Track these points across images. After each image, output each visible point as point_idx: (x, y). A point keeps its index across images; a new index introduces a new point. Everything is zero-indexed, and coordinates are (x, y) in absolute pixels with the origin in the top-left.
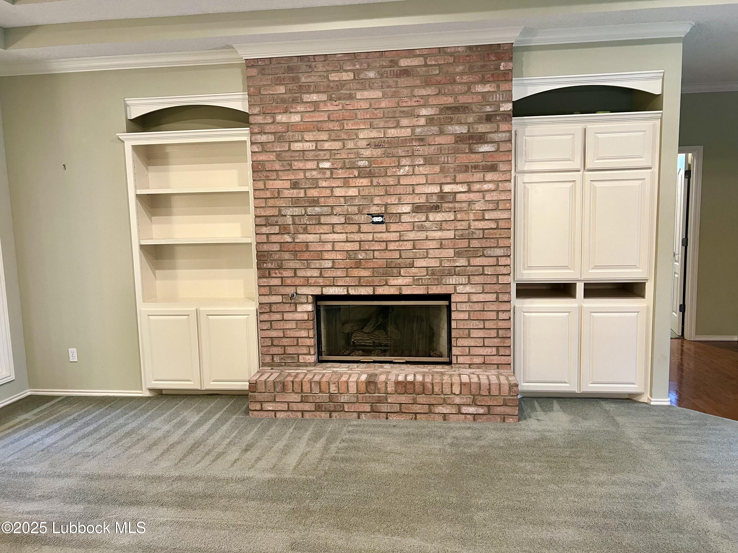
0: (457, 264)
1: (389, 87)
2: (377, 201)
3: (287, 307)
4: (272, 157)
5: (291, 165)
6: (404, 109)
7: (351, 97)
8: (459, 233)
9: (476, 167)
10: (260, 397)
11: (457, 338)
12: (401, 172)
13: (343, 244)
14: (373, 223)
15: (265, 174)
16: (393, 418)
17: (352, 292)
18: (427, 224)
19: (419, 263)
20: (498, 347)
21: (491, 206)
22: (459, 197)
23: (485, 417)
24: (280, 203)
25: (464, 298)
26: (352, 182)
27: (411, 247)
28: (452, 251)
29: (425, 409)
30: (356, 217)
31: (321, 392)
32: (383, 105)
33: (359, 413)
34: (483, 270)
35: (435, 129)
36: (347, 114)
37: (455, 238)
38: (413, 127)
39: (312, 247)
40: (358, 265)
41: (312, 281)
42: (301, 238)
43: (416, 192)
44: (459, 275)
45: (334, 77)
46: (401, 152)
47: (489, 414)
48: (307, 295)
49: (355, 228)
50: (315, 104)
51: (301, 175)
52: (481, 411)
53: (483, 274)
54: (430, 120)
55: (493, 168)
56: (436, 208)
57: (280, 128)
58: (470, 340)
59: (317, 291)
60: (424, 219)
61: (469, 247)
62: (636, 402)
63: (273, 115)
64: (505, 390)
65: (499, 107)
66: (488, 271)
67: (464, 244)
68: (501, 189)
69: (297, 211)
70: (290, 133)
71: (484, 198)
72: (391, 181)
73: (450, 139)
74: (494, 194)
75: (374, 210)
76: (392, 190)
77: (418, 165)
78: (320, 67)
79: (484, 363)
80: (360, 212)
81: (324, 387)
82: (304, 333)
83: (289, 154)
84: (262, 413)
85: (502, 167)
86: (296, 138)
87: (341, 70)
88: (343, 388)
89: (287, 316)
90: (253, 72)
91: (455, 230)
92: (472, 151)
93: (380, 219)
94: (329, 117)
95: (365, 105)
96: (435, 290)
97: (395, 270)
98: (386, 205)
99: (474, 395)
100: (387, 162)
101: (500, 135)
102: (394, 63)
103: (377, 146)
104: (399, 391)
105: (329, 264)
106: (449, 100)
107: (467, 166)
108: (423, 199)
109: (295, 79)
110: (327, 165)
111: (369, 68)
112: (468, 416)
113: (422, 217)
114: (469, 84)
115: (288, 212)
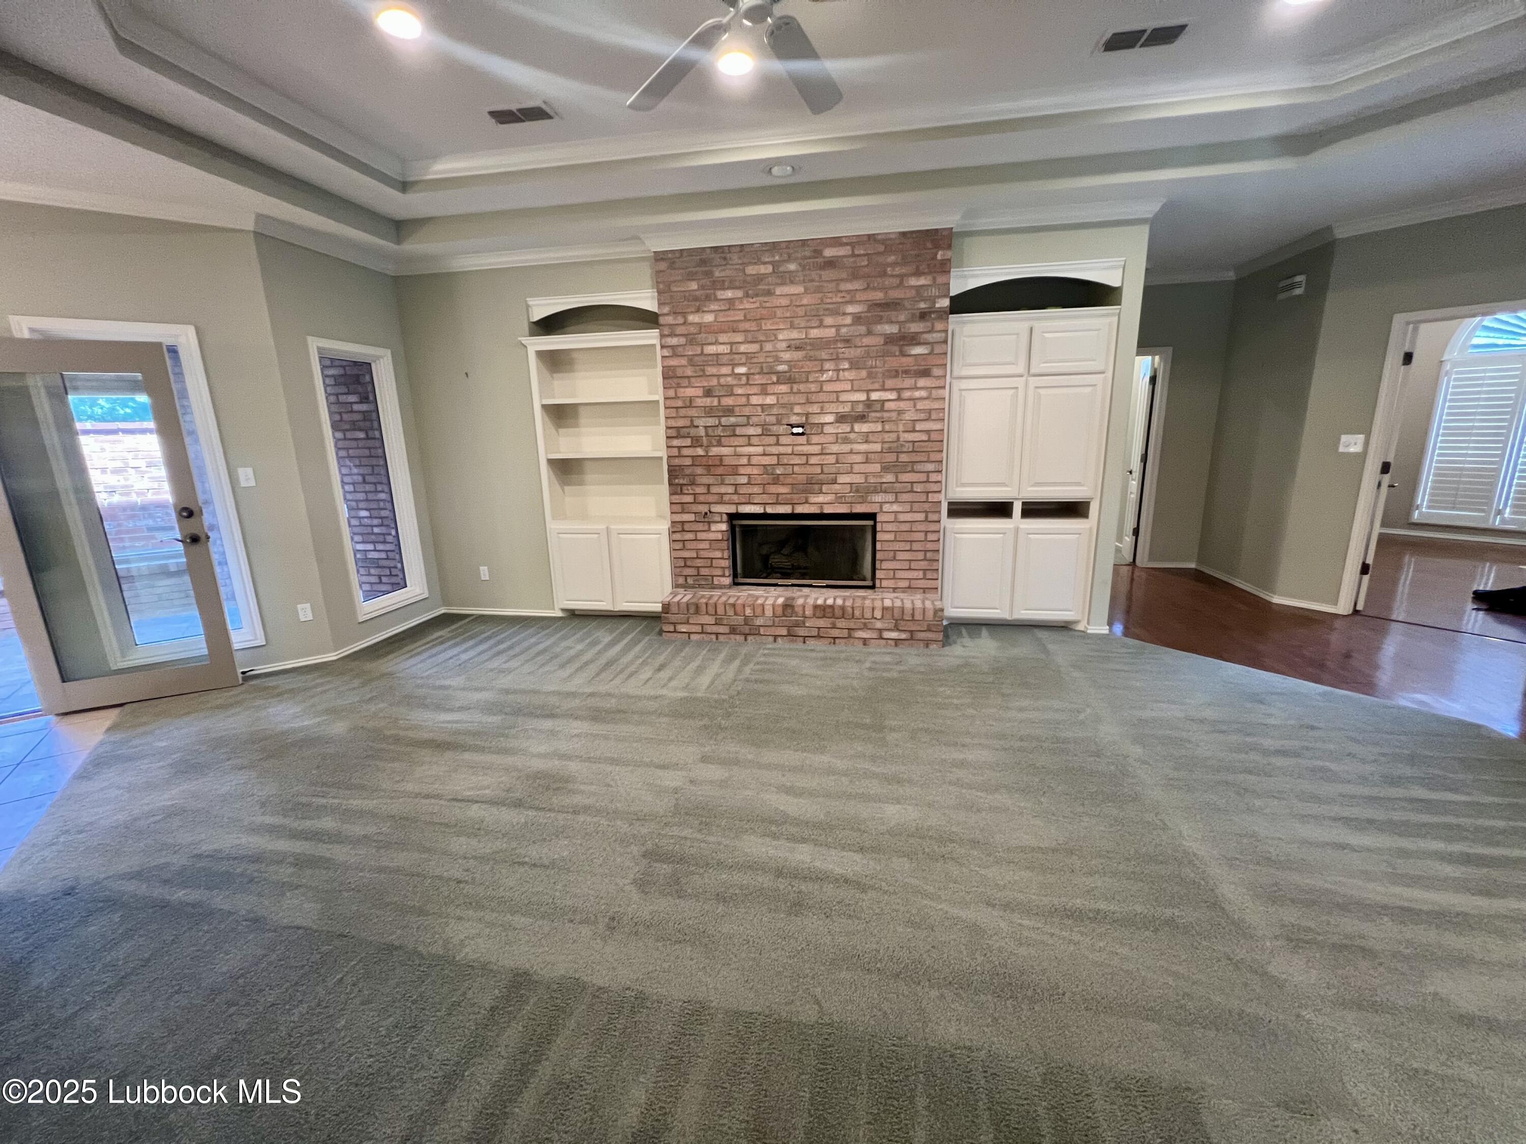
0: (884, 480)
1: (812, 281)
2: (797, 409)
3: (700, 527)
4: (684, 362)
5: (703, 371)
6: (827, 306)
7: (769, 293)
8: (886, 446)
9: (906, 372)
10: (673, 618)
11: (881, 561)
12: (825, 377)
13: (760, 458)
14: (793, 434)
15: (676, 380)
16: (811, 643)
17: (770, 510)
18: (852, 436)
19: (842, 479)
20: (925, 570)
21: (923, 416)
22: (888, 405)
23: (907, 643)
24: (692, 412)
25: (891, 517)
26: (770, 389)
27: (834, 461)
28: (878, 466)
29: (845, 633)
30: (775, 428)
31: (736, 614)
32: (805, 302)
33: (776, 637)
34: (912, 487)
35: (863, 329)
36: (764, 312)
37: (882, 452)
38: (838, 327)
39: (727, 461)
40: (776, 481)
41: (726, 498)
42: (715, 451)
43: (841, 399)
44: (885, 492)
45: (751, 270)
46: (824, 355)
47: (912, 639)
48: (721, 513)
49: (772, 440)
50: (731, 301)
51: (714, 382)
52: (903, 636)
53: (912, 491)
54: (858, 319)
55: (926, 373)
56: (862, 418)
57: (693, 330)
58: (895, 563)
59: (732, 509)
60: (848, 429)
61: (897, 461)
62: (1071, 630)
63: (684, 314)
64: (930, 615)
65: (934, 303)
66: (918, 488)
67: (891, 457)
68: (933, 396)
69: (711, 422)
70: (703, 335)
71: (915, 406)
72: (813, 387)
73: (879, 340)
74: (926, 402)
75: (794, 420)
76: (813, 398)
77: (844, 370)
78: (735, 258)
79: (909, 587)
80: (779, 423)
81: (739, 609)
82: (718, 554)
83: (703, 358)
84: (675, 635)
85: (936, 372)
86: (710, 341)
87: (759, 262)
88: (758, 611)
89: (701, 536)
90: (663, 266)
91: (883, 442)
92: (903, 354)
93: (800, 430)
94: (745, 316)
95: (784, 302)
96: (859, 509)
97: (816, 487)
98: (807, 415)
99: (897, 620)
100: (809, 366)
101: (934, 335)
102: (818, 253)
103: (798, 348)
104: (817, 615)
105: (744, 480)
106: (879, 296)
107: (897, 371)
108: (847, 408)
109: (709, 274)
110: (742, 370)
111: (789, 259)
112: (889, 642)
113: (846, 428)
114: (902, 277)
115: (701, 422)
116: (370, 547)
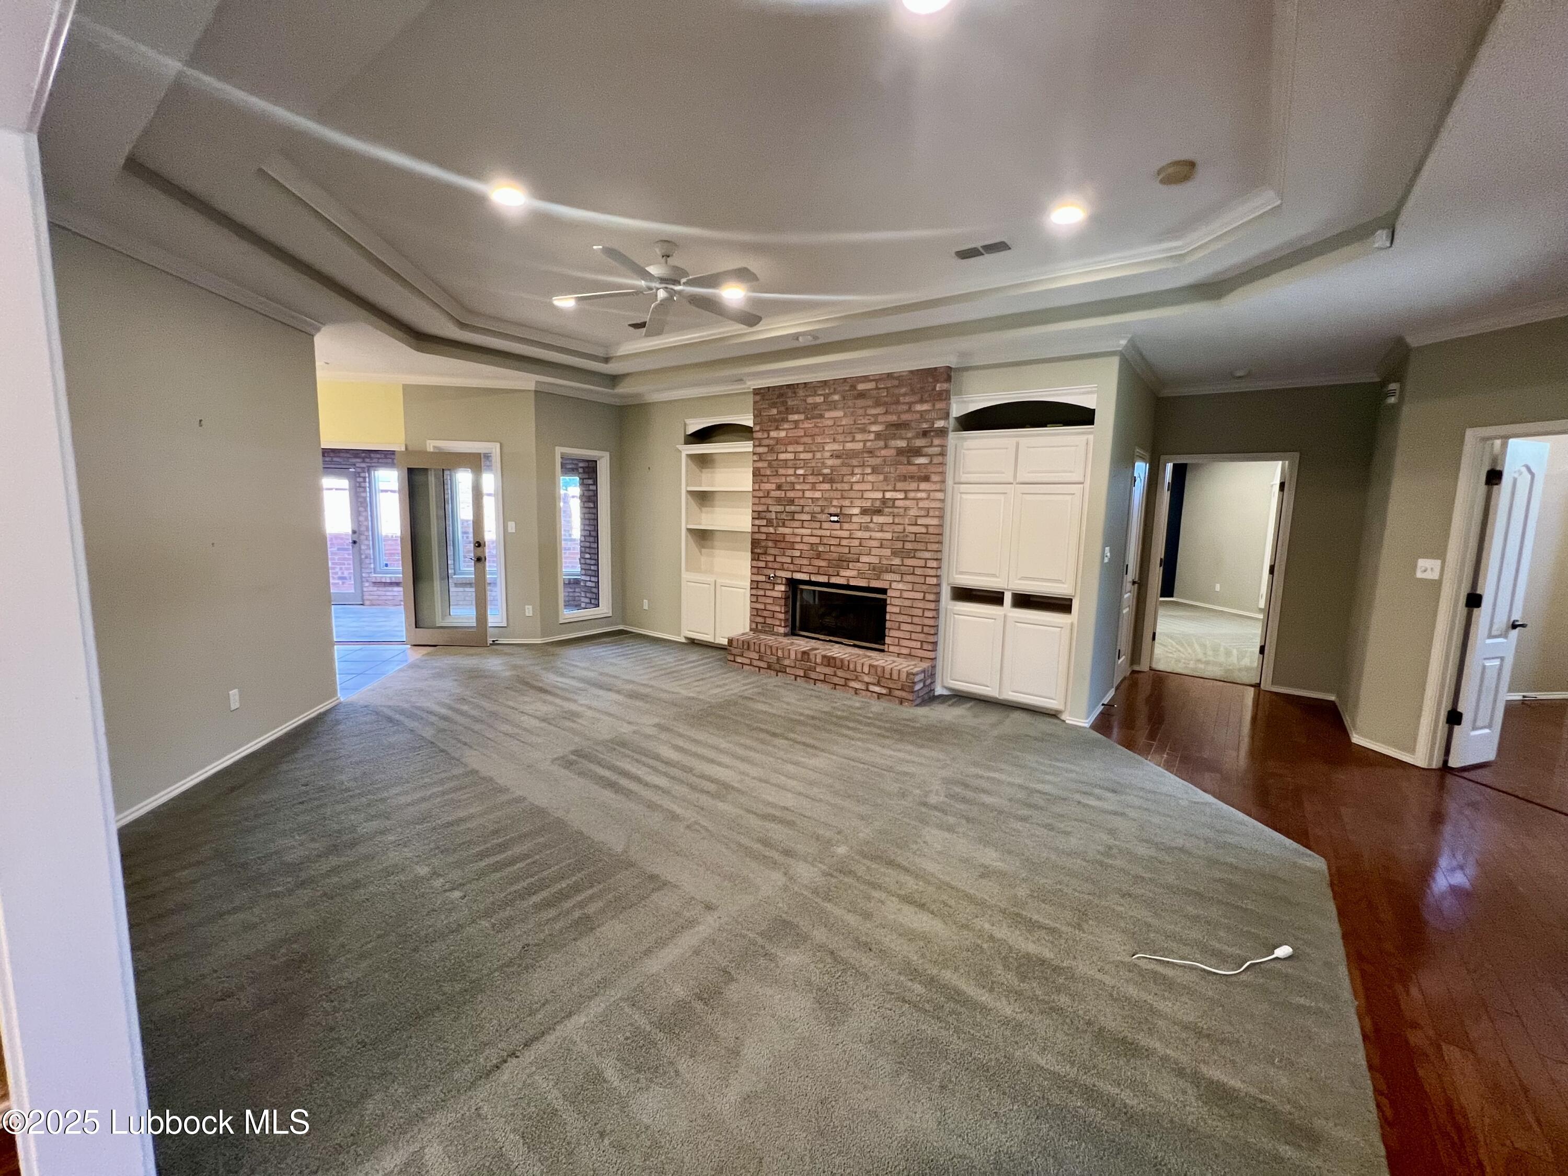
0: (893, 563)
1: (849, 407)
2: (835, 503)
3: (768, 586)
4: (765, 464)
5: (777, 471)
6: (859, 426)
7: (821, 416)
8: (896, 535)
9: (912, 477)
10: (735, 651)
11: (890, 629)
12: (854, 479)
13: (808, 537)
14: (831, 521)
15: (760, 478)
16: (819, 684)
17: (814, 578)
18: (871, 525)
19: (864, 559)
20: (922, 642)
21: (923, 513)
22: (898, 503)
23: (887, 697)
24: (769, 501)
25: (897, 594)
26: (819, 487)
27: (858, 544)
28: (889, 550)
29: (842, 682)
30: (819, 516)
31: (772, 654)
32: (844, 423)
33: (796, 676)
34: (914, 570)
35: (881, 443)
36: (817, 430)
37: (892, 540)
38: (865, 441)
39: (788, 538)
40: (819, 556)
41: (786, 566)
42: (781, 530)
43: (865, 497)
44: (894, 573)
45: (810, 400)
46: (855, 462)
47: (890, 695)
48: (782, 578)
49: (817, 525)
50: (796, 422)
51: (783, 480)
52: (884, 691)
53: (913, 574)
54: (878, 436)
55: (926, 479)
56: (879, 512)
57: (772, 442)
58: (899, 632)
59: (789, 575)
60: (869, 520)
61: (903, 548)
63: (768, 431)
64: (903, 676)
65: (933, 424)
66: (918, 571)
67: (899, 545)
68: (932, 498)
69: (780, 508)
70: (778, 446)
71: (917, 505)
72: (846, 487)
73: (892, 452)
74: (926, 502)
75: (833, 510)
76: (845, 494)
77: (867, 474)
78: (801, 393)
79: (910, 655)
80: (822, 512)
81: (774, 651)
82: (778, 609)
83: (776, 462)
84: (734, 663)
85: (935, 478)
86: (782, 450)
87: (816, 395)
88: (786, 654)
89: (768, 593)
90: (758, 398)
91: (894, 532)
92: (909, 463)
93: (835, 519)
94: (805, 433)
95: (830, 423)
96: (875, 584)
97: (845, 564)
98: (841, 507)
99: (879, 677)
100: (845, 470)
101: (933, 449)
102: (853, 387)
103: (838, 457)
104: (825, 663)
105: (797, 553)
106: (893, 418)
107: (905, 477)
108: (868, 504)
109: (784, 403)
110: (800, 472)
111: (835, 393)
112: (874, 694)
113: (867, 519)
114: (910, 404)
115: (772, 508)
116: (588, 578)
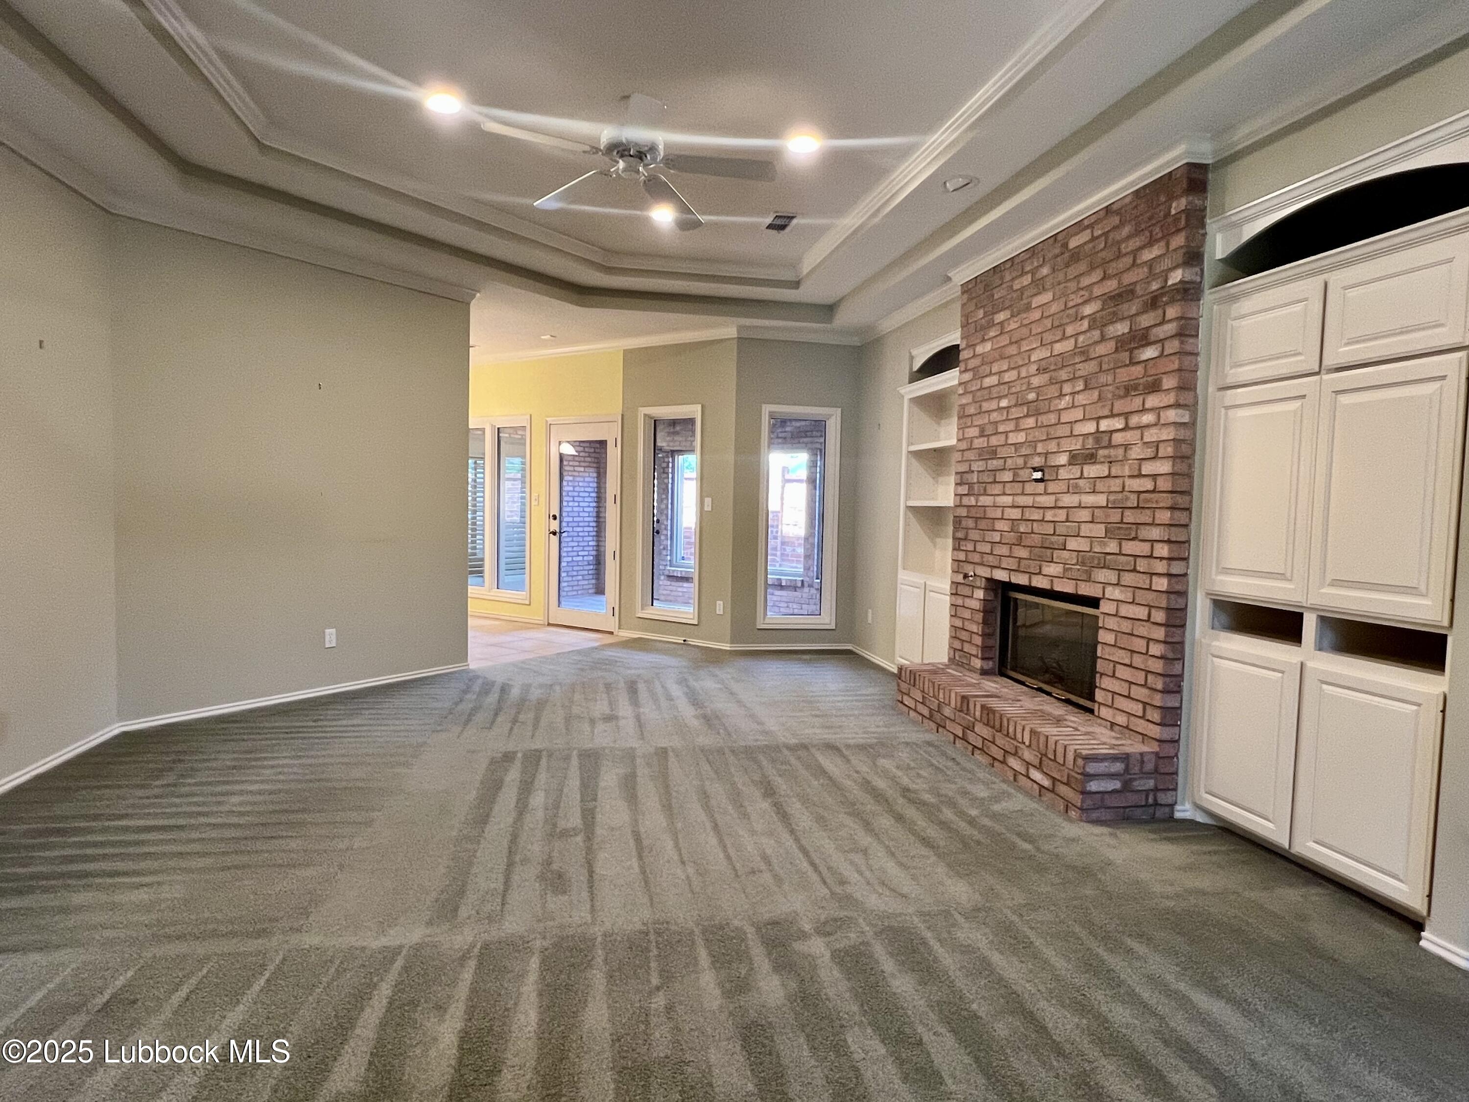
0: (1108, 550)
1: (1060, 283)
2: (1040, 448)
3: (967, 591)
4: (970, 399)
5: (981, 407)
6: (1071, 311)
7: (1028, 307)
9: (1136, 387)
11: (1102, 674)
12: (1063, 404)
13: (1010, 510)
14: (1034, 480)
15: (964, 420)
16: (977, 757)
18: (1081, 482)
19: (1072, 544)
20: (1145, 704)
21: (1150, 452)
22: (1115, 438)
23: (1049, 795)
24: (971, 455)
25: (1112, 608)
26: (1023, 424)
27: (1063, 518)
28: (1102, 526)
29: (1001, 755)
30: (1021, 472)
32: (1053, 310)
33: (955, 736)
34: (1135, 563)
35: (1097, 334)
36: (1023, 331)
37: (1107, 507)
38: (1077, 336)
39: (988, 513)
40: (1020, 541)
41: (985, 559)
42: (985, 500)
43: (1074, 433)
44: (1109, 568)
45: (1017, 284)
46: (1064, 375)
47: (1054, 791)
48: (981, 577)
49: (1020, 488)
50: (1002, 324)
51: (986, 419)
52: (1047, 783)
53: (1135, 570)
54: (1093, 322)
55: (1155, 387)
56: (1091, 457)
57: (977, 362)
58: (1114, 681)
59: (988, 573)
60: (1079, 474)
61: (1122, 522)
63: (975, 347)
65: (1166, 280)
66: (1142, 565)
67: (1115, 516)
68: (1162, 421)
69: (981, 466)
70: (983, 367)
71: (1142, 438)
72: (1053, 419)
73: (1110, 346)
74: (1155, 430)
75: (1037, 461)
76: (1053, 432)
77: (1078, 393)
78: (1008, 276)
79: (1127, 727)
80: (1025, 465)
82: (976, 628)
83: (981, 392)
85: (1167, 382)
86: (987, 372)
87: (1023, 273)
89: (968, 602)
90: (966, 297)
91: (1109, 493)
92: (1133, 363)
93: (1039, 475)
94: (1010, 339)
95: (1038, 315)
96: (1084, 589)
97: (1049, 552)
98: (1046, 454)
99: (1041, 754)
100: (1053, 391)
101: (1166, 327)
102: (1065, 247)
103: (1045, 370)
104: (984, 719)
105: (998, 537)
106: (1111, 285)
107: (1126, 388)
108: (1079, 444)
109: (991, 298)
110: (1004, 403)
111: (1044, 262)
112: (1036, 786)
113: (1075, 471)
114: (1135, 253)
115: (975, 467)
